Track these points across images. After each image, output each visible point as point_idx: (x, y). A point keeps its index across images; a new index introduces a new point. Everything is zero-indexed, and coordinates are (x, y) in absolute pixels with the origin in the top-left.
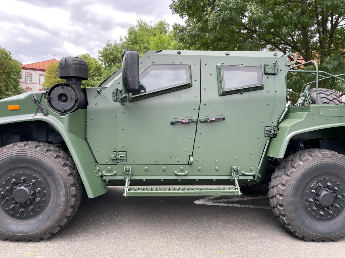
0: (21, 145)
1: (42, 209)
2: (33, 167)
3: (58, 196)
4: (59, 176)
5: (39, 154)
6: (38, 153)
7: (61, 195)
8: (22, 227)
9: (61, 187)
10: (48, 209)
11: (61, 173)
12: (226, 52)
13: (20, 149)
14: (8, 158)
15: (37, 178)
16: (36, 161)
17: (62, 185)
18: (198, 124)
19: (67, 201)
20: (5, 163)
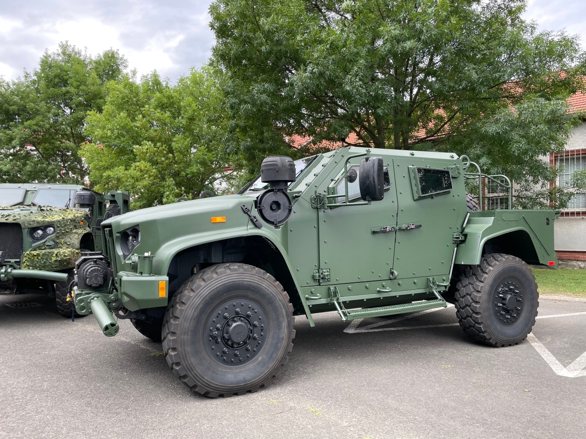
0: (235, 267)
1: (259, 346)
2: (250, 294)
3: (279, 327)
4: (280, 303)
5: (258, 277)
6: (256, 277)
7: (283, 327)
8: (241, 374)
9: (283, 316)
10: (267, 347)
11: (281, 298)
12: (411, 152)
13: (234, 272)
14: (222, 286)
15: (253, 309)
16: (254, 287)
17: (284, 313)
18: (397, 233)
19: (290, 333)
20: (219, 292)
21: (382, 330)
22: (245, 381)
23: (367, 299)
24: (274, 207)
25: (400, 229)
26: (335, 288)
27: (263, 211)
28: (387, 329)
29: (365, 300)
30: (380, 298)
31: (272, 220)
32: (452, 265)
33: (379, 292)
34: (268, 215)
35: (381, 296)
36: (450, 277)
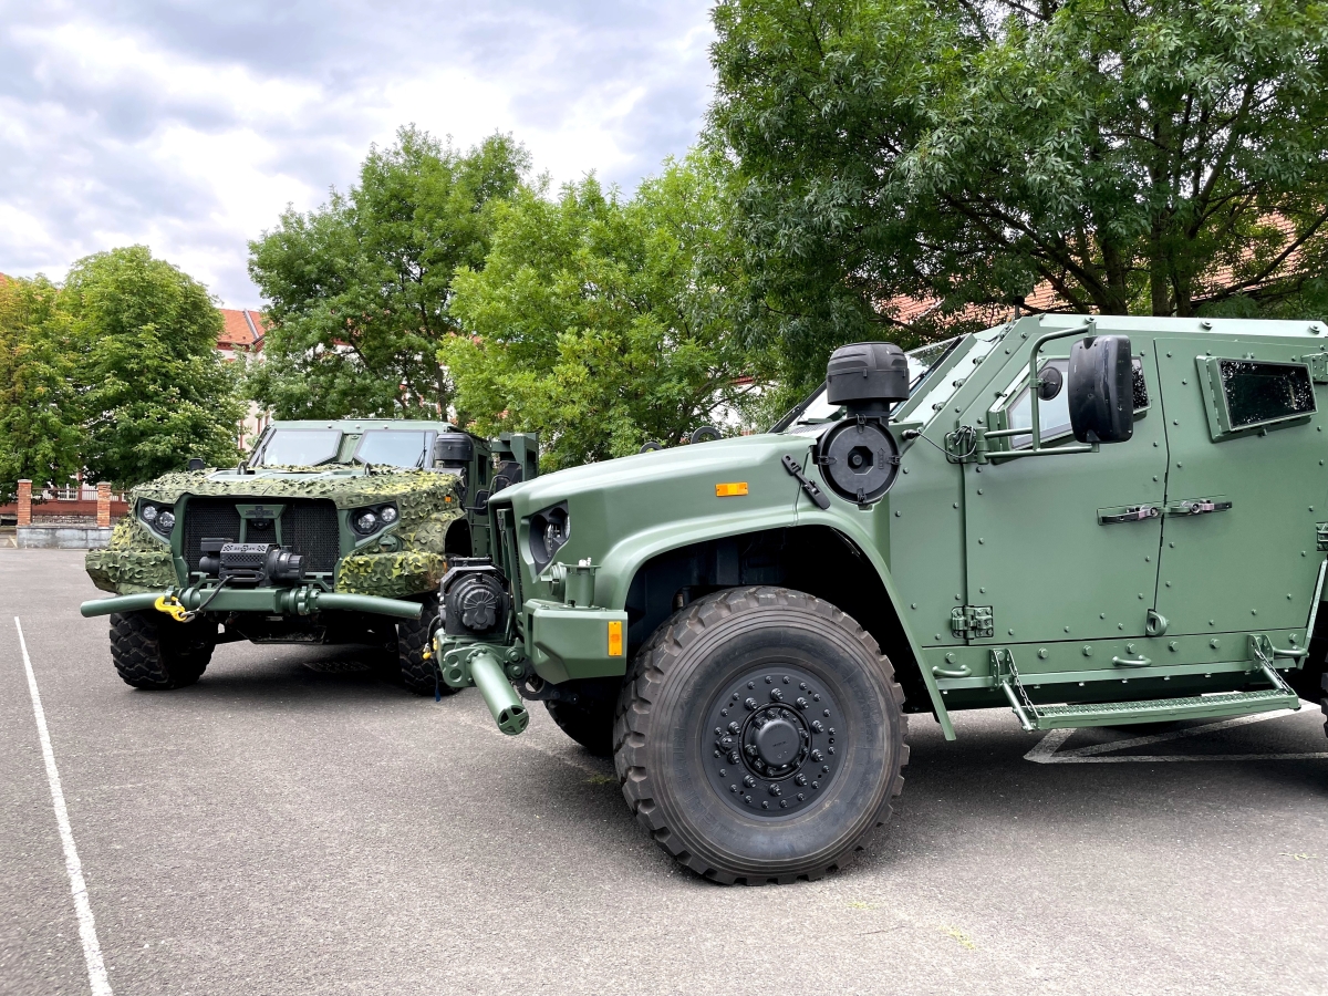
0: (769, 596)
1: (825, 776)
2: (803, 658)
3: (871, 736)
4: (873, 681)
5: (820, 620)
6: (815, 618)
7: (881, 737)
8: (784, 837)
9: (880, 712)
10: (842, 779)
11: (875, 669)
12: (1204, 321)
13: (767, 608)
14: (740, 637)
15: (810, 693)
16: (812, 642)
17: (883, 705)
18: (1166, 521)
19: (896, 752)
20: (734, 650)
21: (1122, 759)
22: (793, 853)
23: (1086, 683)
24: (858, 460)
25: (1175, 514)
26: (1007, 652)
27: (832, 469)
28: (1135, 759)
29: (1081, 685)
30: (1120, 681)
31: (853, 491)
32: (1316, 605)
33: (1118, 666)
34: (844, 480)
35: (1125, 676)
36: (1310, 635)
